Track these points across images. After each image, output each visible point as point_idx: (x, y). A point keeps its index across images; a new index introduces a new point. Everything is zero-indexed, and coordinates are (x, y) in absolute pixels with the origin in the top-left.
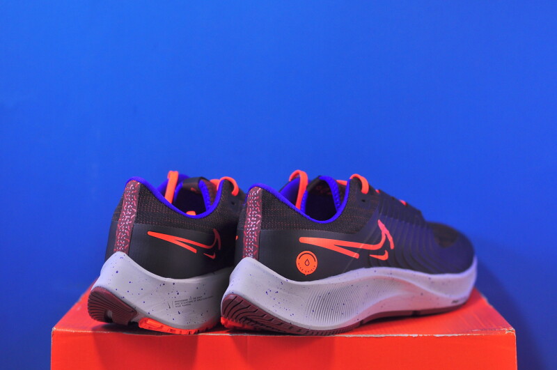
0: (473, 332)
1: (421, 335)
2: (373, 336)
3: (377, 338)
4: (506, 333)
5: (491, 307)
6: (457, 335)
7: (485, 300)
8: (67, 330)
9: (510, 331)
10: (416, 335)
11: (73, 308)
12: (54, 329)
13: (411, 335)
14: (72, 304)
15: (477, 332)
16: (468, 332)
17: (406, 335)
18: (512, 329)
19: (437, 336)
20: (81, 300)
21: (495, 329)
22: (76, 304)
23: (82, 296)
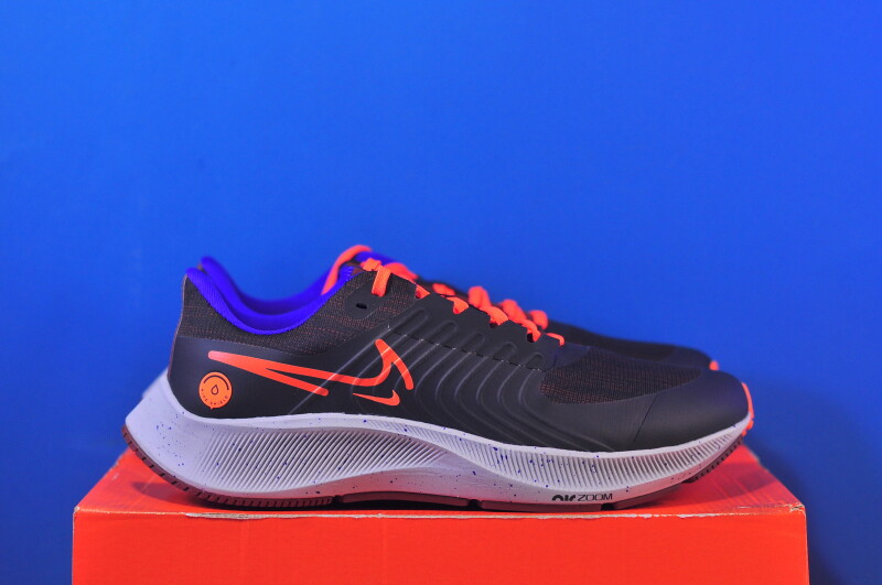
2: (582, 516)
3: (587, 519)
4: (791, 510)
6: (712, 515)
8: (97, 511)
9: (797, 508)
10: (650, 516)
11: (106, 476)
12: (77, 508)
13: (641, 516)
14: (106, 471)
15: (744, 510)
16: (731, 511)
18: (801, 505)
19: (683, 516)
20: (117, 463)
21: (773, 506)
22: (111, 470)
23: (121, 457)
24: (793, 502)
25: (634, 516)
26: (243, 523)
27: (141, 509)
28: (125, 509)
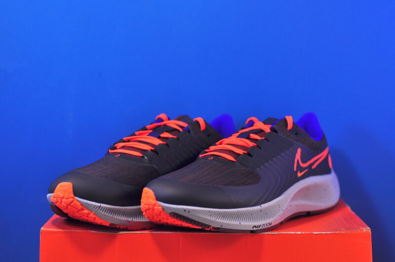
0: (340, 231)
1: (304, 233)
4: (364, 231)
5: (353, 213)
7: (349, 208)
9: (367, 230)
10: (300, 233)
12: (42, 228)
13: (296, 233)
15: (343, 231)
16: (337, 231)
17: (293, 233)
21: (356, 228)
24: (365, 227)
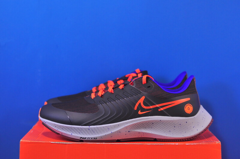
6: (195, 144)
8: (26, 141)
11: (29, 131)
19: (187, 144)
20: (33, 128)
22: (31, 130)
23: (34, 126)
25: (174, 144)
26: (66, 145)
27: (38, 141)
28: (34, 141)
